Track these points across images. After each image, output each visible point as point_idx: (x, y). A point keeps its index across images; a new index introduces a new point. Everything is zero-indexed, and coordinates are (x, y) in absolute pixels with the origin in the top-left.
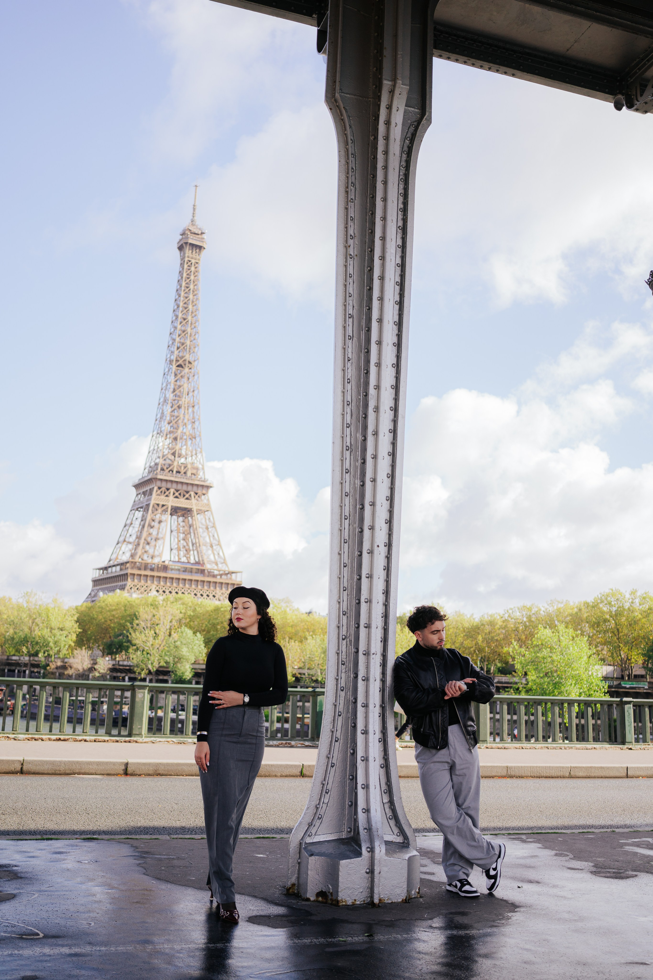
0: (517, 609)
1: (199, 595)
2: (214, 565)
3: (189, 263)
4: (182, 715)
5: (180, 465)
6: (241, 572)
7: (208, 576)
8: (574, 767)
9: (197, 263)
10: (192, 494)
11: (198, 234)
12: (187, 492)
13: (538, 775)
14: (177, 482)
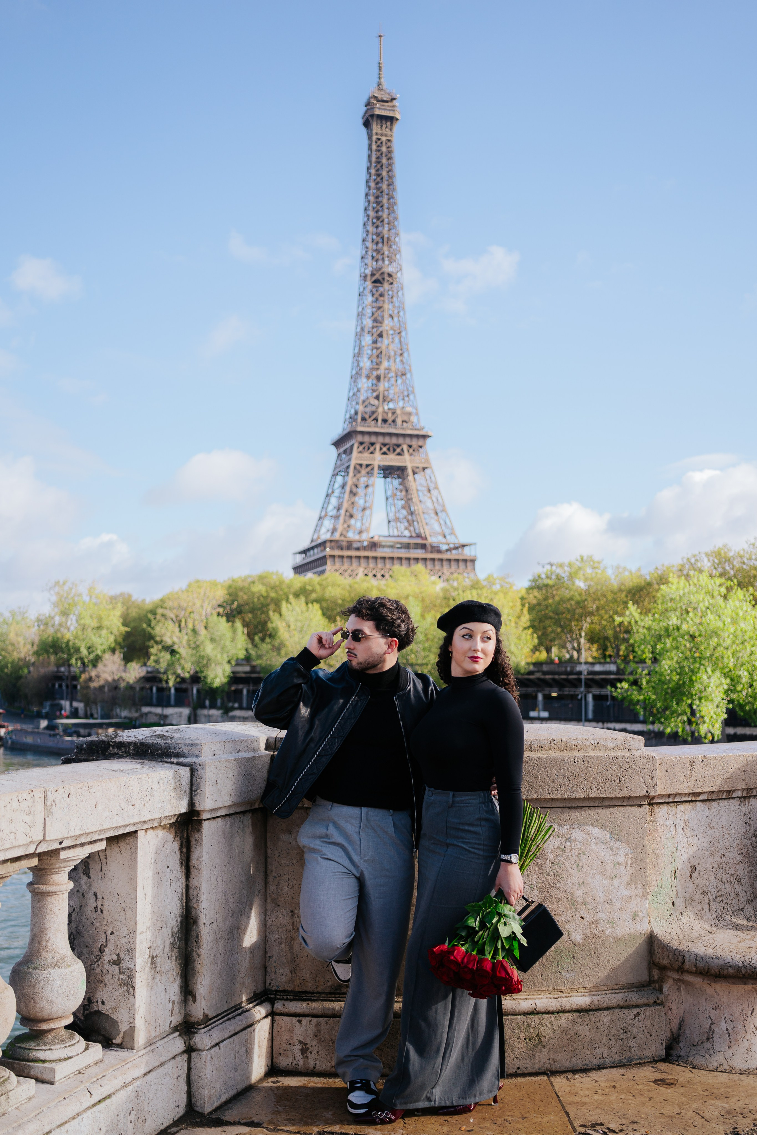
2: (440, 538)
3: (379, 142)
5: (389, 411)
6: (474, 544)
7: (431, 552)
9: (389, 141)
10: (405, 447)
11: (387, 102)
12: (398, 446)
14: (383, 434)
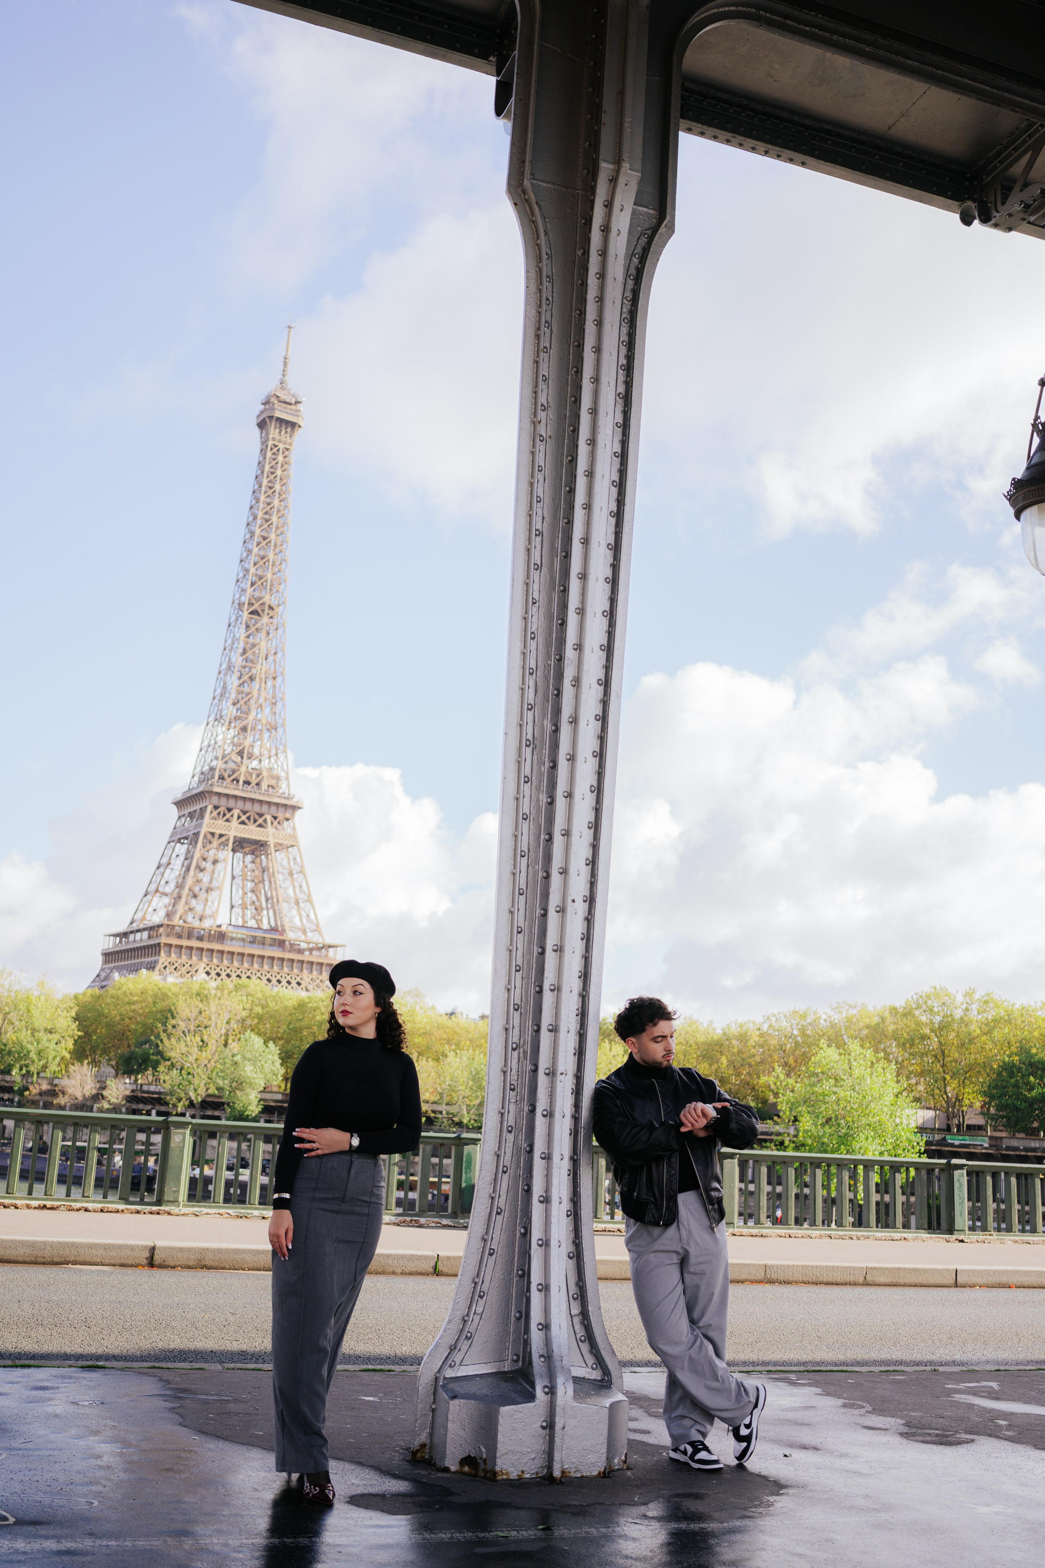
0: (783, 1017)
1: (274, 980)
2: (300, 934)
3: (275, 450)
4: (245, 1175)
5: (251, 771)
6: (344, 946)
7: (290, 951)
8: (871, 1268)
9: (287, 449)
10: (269, 818)
11: (290, 404)
12: (261, 815)
13: (815, 1279)
14: (244, 799)
